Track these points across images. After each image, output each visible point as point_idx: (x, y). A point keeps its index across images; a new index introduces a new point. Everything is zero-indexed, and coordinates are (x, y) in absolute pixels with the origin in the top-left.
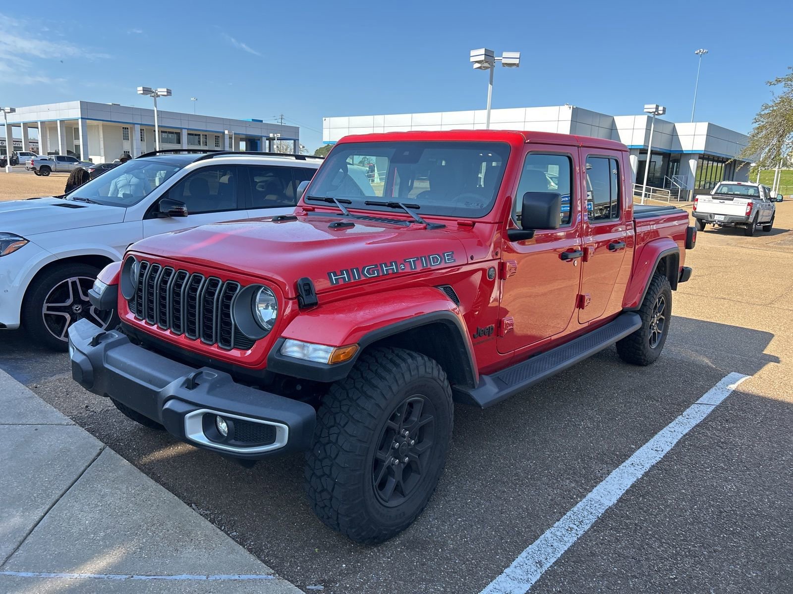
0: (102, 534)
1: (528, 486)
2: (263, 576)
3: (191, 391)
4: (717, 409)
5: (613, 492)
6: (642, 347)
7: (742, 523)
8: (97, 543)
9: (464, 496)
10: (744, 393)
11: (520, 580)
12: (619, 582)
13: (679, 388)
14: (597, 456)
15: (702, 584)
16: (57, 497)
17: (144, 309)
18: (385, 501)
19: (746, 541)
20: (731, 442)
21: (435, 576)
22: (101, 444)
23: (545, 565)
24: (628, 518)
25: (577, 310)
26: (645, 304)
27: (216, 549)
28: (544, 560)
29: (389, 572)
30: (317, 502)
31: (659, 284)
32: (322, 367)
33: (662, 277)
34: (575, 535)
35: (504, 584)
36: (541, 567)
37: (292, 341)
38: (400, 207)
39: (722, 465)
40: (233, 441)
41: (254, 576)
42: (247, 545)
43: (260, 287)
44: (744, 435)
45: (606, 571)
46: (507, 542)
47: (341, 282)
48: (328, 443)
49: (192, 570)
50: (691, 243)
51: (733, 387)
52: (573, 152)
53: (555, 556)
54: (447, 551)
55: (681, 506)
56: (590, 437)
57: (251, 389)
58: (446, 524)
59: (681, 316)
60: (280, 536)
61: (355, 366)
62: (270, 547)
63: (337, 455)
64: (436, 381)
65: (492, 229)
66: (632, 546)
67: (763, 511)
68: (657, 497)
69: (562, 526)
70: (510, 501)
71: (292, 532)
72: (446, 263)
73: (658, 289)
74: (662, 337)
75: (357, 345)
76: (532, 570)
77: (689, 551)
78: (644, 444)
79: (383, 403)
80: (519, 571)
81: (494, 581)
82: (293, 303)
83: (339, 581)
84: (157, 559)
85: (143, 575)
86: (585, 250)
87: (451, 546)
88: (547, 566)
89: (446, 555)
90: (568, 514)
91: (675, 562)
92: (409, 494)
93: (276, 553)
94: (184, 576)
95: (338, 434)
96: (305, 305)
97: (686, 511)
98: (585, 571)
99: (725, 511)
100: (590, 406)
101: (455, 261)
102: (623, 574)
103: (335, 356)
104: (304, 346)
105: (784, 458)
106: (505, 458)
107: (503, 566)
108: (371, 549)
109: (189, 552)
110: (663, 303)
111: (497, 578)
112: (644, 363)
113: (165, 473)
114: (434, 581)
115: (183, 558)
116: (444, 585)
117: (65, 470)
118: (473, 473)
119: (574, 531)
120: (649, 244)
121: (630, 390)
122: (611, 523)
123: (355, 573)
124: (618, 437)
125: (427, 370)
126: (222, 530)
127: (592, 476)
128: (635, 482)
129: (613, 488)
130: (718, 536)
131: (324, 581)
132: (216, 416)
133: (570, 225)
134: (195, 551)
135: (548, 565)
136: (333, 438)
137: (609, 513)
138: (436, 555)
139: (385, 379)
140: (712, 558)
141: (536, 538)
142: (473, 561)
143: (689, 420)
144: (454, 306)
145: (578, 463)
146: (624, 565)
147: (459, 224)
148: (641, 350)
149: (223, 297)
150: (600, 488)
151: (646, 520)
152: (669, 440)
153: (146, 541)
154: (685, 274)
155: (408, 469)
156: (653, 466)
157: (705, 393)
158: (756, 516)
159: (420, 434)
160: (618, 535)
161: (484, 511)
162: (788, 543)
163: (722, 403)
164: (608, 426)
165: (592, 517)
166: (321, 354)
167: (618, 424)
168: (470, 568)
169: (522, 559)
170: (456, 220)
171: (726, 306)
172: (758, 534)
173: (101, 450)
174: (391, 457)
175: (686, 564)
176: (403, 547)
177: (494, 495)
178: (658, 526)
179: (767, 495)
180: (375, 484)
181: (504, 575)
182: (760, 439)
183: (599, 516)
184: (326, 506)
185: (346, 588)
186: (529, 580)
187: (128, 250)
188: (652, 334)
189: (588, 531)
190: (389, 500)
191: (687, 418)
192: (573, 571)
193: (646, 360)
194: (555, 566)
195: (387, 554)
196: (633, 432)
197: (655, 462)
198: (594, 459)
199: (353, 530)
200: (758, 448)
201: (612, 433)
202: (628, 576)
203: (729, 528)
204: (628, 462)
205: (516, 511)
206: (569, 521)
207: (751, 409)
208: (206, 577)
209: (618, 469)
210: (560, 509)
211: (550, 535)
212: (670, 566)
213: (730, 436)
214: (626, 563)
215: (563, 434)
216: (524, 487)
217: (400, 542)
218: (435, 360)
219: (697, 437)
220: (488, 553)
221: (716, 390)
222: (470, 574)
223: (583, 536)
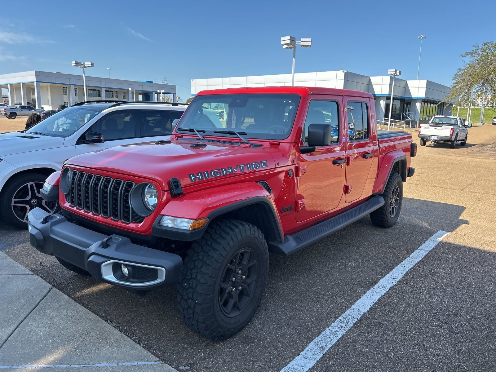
0: (51, 341)
1: (316, 302)
2: (152, 362)
3: (106, 249)
4: (430, 253)
5: (367, 304)
6: (385, 217)
7: (443, 319)
8: (48, 346)
9: (277, 309)
10: (446, 243)
11: (310, 358)
12: (369, 357)
13: (408, 240)
14: (358, 283)
15: (418, 356)
16: (22, 319)
17: (75, 200)
18: (227, 314)
19: (445, 330)
20: (438, 272)
21: (259, 358)
22: (50, 286)
24: (376, 319)
25: (344, 194)
26: (386, 190)
27: (122, 347)
28: (324, 346)
29: (230, 357)
30: (185, 316)
31: (394, 178)
32: (185, 232)
33: (396, 174)
34: (344, 330)
36: (323, 350)
37: (167, 217)
38: (235, 134)
39: (432, 286)
40: (132, 279)
41: (147, 363)
42: (142, 344)
43: (147, 185)
44: (446, 267)
45: (361, 351)
46: (302, 336)
47: (197, 180)
48: (191, 279)
49: (108, 360)
50: (414, 153)
51: (440, 239)
52: (339, 99)
53: (331, 343)
54: (266, 343)
55: (407, 311)
56: (354, 272)
57: (143, 247)
58: (266, 327)
59: (411, 198)
60: (163, 338)
61: (206, 231)
62: (157, 345)
63: (196, 286)
64: (257, 239)
65: (290, 146)
66: (378, 335)
67: (456, 312)
68: (393, 306)
69: (336, 325)
70: (305, 311)
71: (171, 335)
72: (262, 167)
73: (394, 181)
74: (398, 210)
75: (207, 218)
76: (317, 352)
77: (412, 337)
78: (386, 275)
79: (224, 254)
80: (309, 353)
81: (294, 360)
82: (168, 194)
83: (200, 363)
84: (86, 355)
85: (77, 365)
86: (348, 158)
87: (269, 340)
88: (326, 349)
89: (265, 346)
90: (340, 318)
91: (403, 344)
92: (242, 309)
93: (160, 348)
94: (103, 364)
95: (197, 273)
96: (175, 195)
97: (410, 314)
98: (349, 351)
99: (433, 313)
100: (354, 253)
101: (268, 166)
102: (371, 352)
103: (193, 225)
104: (175, 220)
105: (469, 281)
106: (302, 286)
107: (300, 351)
108: (220, 343)
109: (105, 350)
110: (397, 189)
111: (296, 358)
112: (387, 227)
113: (91, 302)
114: (258, 361)
115: (102, 353)
116: (264, 363)
117: (27, 302)
118: (283, 296)
119: (343, 328)
120: (388, 154)
121: (379, 243)
122: (365, 323)
123: (210, 358)
124: (370, 271)
125: (252, 233)
126: (127, 336)
127: (355, 295)
128: (380, 297)
129: (367, 302)
131: (190, 364)
132: (121, 264)
133: (338, 143)
136: (194, 276)
137: (365, 317)
138: (259, 345)
139: (225, 238)
140: (425, 341)
141: (320, 333)
142: (282, 348)
143: (413, 260)
144: (268, 194)
145: (347, 287)
146: (373, 347)
147: (271, 144)
148: (384, 219)
149: (124, 191)
150: (359, 302)
151: (386, 320)
152: (401, 272)
153: (79, 344)
154: (411, 172)
155: (242, 294)
156: (391, 288)
157: (423, 243)
158: (451, 315)
159: (248, 272)
160: (369, 329)
161: (289, 318)
162: (470, 330)
163: (433, 249)
164: (365, 265)
165: (354, 319)
166: (185, 224)
167: (371, 264)
168: (280, 353)
169: (311, 346)
170: (269, 142)
171: (437, 191)
172: (453, 326)
173: (50, 289)
174: (230, 286)
175: (410, 345)
176: (239, 342)
177: (295, 308)
178: (393, 323)
179: (459, 303)
180: (220, 303)
181: (300, 356)
182: (455, 269)
183: (358, 319)
184: (191, 318)
185: (204, 368)
186: (316, 358)
187: (65, 163)
188: (391, 209)
189: (352, 328)
190: (230, 313)
191: (412, 259)
192: (342, 352)
193: (388, 224)
194: (331, 349)
195: (229, 346)
196: (380, 268)
197: (392, 285)
198: (356, 284)
199: (208, 332)
200: (454, 275)
201: (367, 269)
202: (375, 353)
203: (435, 323)
204: (376, 286)
205: (309, 318)
206: (340, 322)
207: (451, 252)
208: (116, 364)
209: (370, 290)
210: (335, 316)
211: (329, 331)
212: (400, 347)
213: (438, 269)
214: (374, 346)
215: (338, 270)
216: (314, 303)
217: (237, 339)
218: (256, 226)
219: (418, 270)
220: (291, 343)
221: (430, 241)
222: (279, 356)
223: (349, 331)
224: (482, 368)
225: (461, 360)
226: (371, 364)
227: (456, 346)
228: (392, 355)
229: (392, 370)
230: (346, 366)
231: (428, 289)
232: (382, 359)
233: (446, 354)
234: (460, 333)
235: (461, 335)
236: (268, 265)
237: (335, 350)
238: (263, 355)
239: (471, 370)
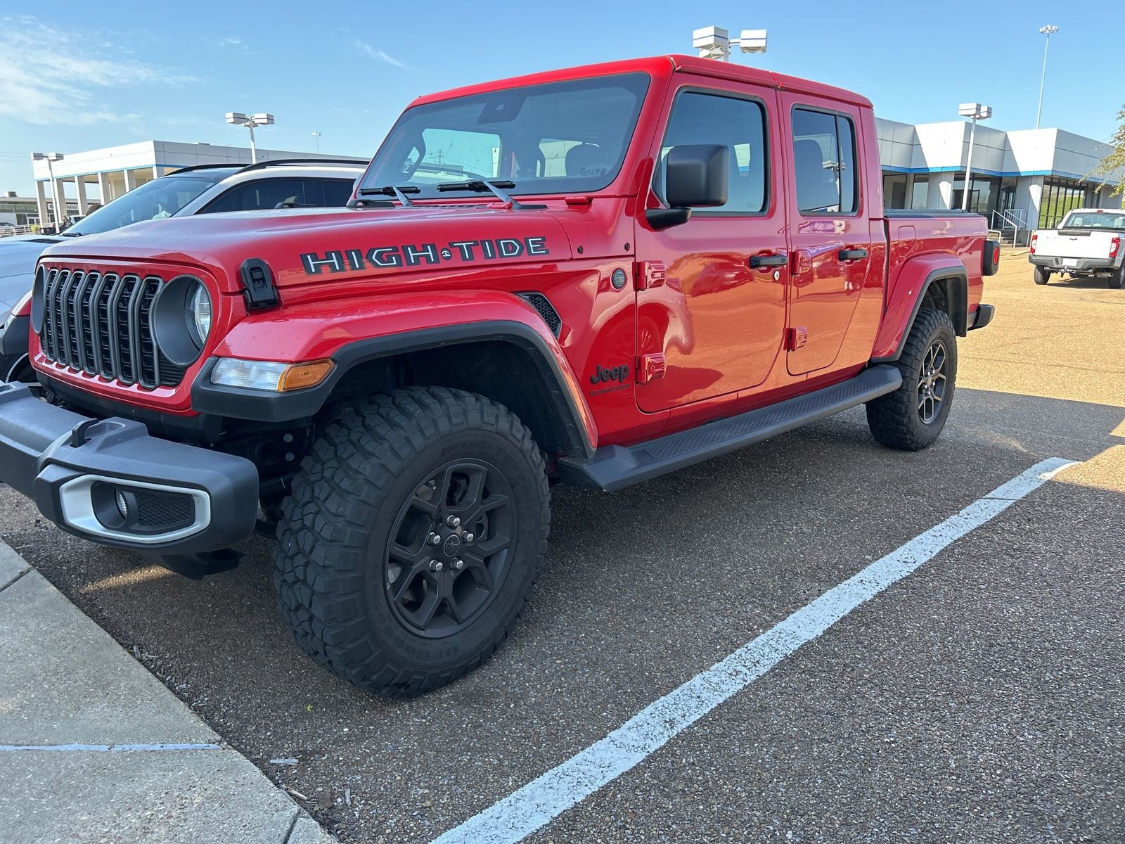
1: (684, 614)
2: (200, 745)
3: (77, 450)
4: (1016, 505)
5: (821, 620)
6: (905, 420)
7: (1024, 660)
9: (577, 628)
10: (1064, 484)
11: (631, 748)
13: (963, 478)
14: (806, 572)
15: (936, 751)
17: (54, 343)
18: (417, 627)
19: (1026, 687)
20: (1030, 549)
22: (25, 565)
23: (679, 726)
24: (835, 655)
25: (783, 352)
26: (908, 352)
27: (140, 707)
28: (679, 718)
29: (417, 738)
31: (932, 322)
32: (266, 395)
33: (937, 312)
34: (742, 682)
35: (603, 754)
36: (672, 728)
37: (229, 360)
38: (486, 189)
39: (1008, 580)
40: (137, 524)
41: (187, 746)
42: (196, 702)
44: (1053, 538)
45: (778, 732)
46: (625, 693)
47: (325, 270)
48: (301, 530)
49: (91, 737)
50: (990, 266)
51: (1048, 476)
52: (766, 96)
53: (700, 712)
54: (523, 707)
55: (927, 637)
56: (802, 546)
58: (535, 669)
60: (258, 689)
62: (234, 704)
63: (313, 548)
64: (506, 438)
65: (618, 207)
66: (832, 695)
67: (1064, 643)
68: (891, 627)
69: (723, 669)
70: (648, 634)
71: (281, 683)
72: (531, 253)
73: (931, 331)
74: (942, 406)
75: (332, 362)
77: (926, 701)
78: (888, 554)
79: (394, 465)
80: (633, 734)
81: (587, 749)
82: (237, 302)
83: (329, 752)
86: (793, 256)
87: (534, 699)
88: (682, 726)
89: (519, 713)
90: (738, 652)
91: (897, 718)
93: (240, 712)
94: (75, 746)
95: (317, 513)
96: (254, 304)
97: (933, 644)
98: (744, 733)
99: (999, 644)
100: (813, 505)
101: (547, 252)
102: (805, 737)
103: (287, 379)
104: (246, 368)
105: (1112, 569)
106: (657, 576)
107: (608, 728)
108: (397, 704)
109: (95, 712)
110: (941, 353)
111: (593, 745)
112: (913, 446)
113: (112, 604)
114: (486, 750)
115: (82, 721)
116: (501, 756)
118: (602, 597)
119: (741, 676)
120: (914, 260)
122: (805, 664)
123: (361, 740)
124: (847, 546)
125: (486, 418)
126: (164, 681)
127: (791, 598)
128: (859, 605)
129: (821, 615)
130: (978, 680)
131: (304, 752)
132: (115, 486)
133: (766, 213)
134: (106, 709)
135: (685, 725)
136: (308, 521)
137: (806, 650)
139: (399, 426)
140: (963, 711)
141: (676, 686)
142: (563, 720)
143: (967, 521)
145: (774, 581)
146: (812, 723)
148: (904, 425)
149: (140, 303)
150: (800, 615)
151: (863, 658)
152: (929, 547)
153: (36, 696)
154: (982, 316)
155: (464, 582)
156: (894, 584)
157: (1001, 485)
158: (1049, 650)
159: (486, 525)
160: (813, 680)
161: (602, 650)
162: (1098, 689)
163: (1027, 497)
164: (835, 531)
165: (777, 655)
166: (270, 377)
167: (852, 528)
168: (553, 731)
169: (643, 717)
170: (563, 198)
171: (1062, 374)
172: (1048, 677)
173: (22, 574)
174: (427, 557)
175: (917, 721)
176: (452, 702)
177: (625, 627)
178: (881, 666)
179: (1075, 621)
180: (392, 599)
181: (606, 740)
182: (1078, 543)
183: (789, 654)
184: (307, 633)
185: (337, 762)
186: (647, 747)
188: (923, 402)
189: (765, 675)
190: (425, 627)
191: (965, 519)
192: (723, 733)
193: (915, 441)
194: (696, 726)
195: (422, 711)
196: (873, 538)
197: (898, 578)
198: (801, 575)
199: (354, 672)
200: (1072, 556)
201: (840, 539)
202: (814, 739)
203: (1001, 667)
204: (855, 578)
205: (655, 649)
206: (736, 661)
207: (1072, 504)
208: (108, 747)
209: (835, 589)
210: (727, 645)
211: (701, 682)
212: (888, 724)
213: (1030, 541)
214: (816, 721)
215: (760, 542)
216: (678, 615)
217: (451, 695)
218: (503, 403)
219: (975, 544)
220: (591, 709)
221: (1020, 480)
222: (550, 740)
223: (755, 682)
224: (1118, 785)
225: (1058, 762)
226: (796, 767)
227: (1049, 727)
228: (860, 744)
229: (853, 784)
230: (727, 769)
231: (995, 589)
232: (832, 755)
233: (1018, 747)
234: (1066, 695)
235: (1069, 701)
236: (547, 511)
237: (706, 728)
238: (506, 736)
239: (1084, 791)
